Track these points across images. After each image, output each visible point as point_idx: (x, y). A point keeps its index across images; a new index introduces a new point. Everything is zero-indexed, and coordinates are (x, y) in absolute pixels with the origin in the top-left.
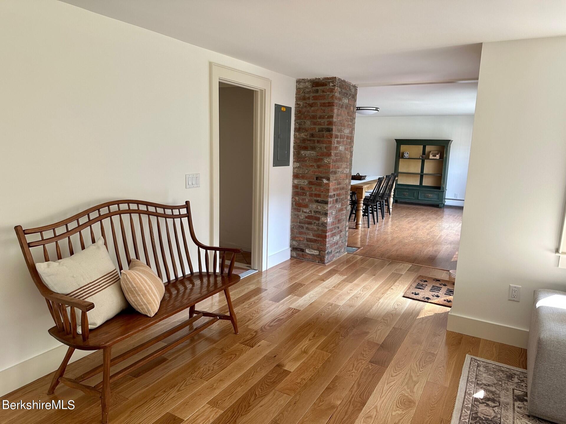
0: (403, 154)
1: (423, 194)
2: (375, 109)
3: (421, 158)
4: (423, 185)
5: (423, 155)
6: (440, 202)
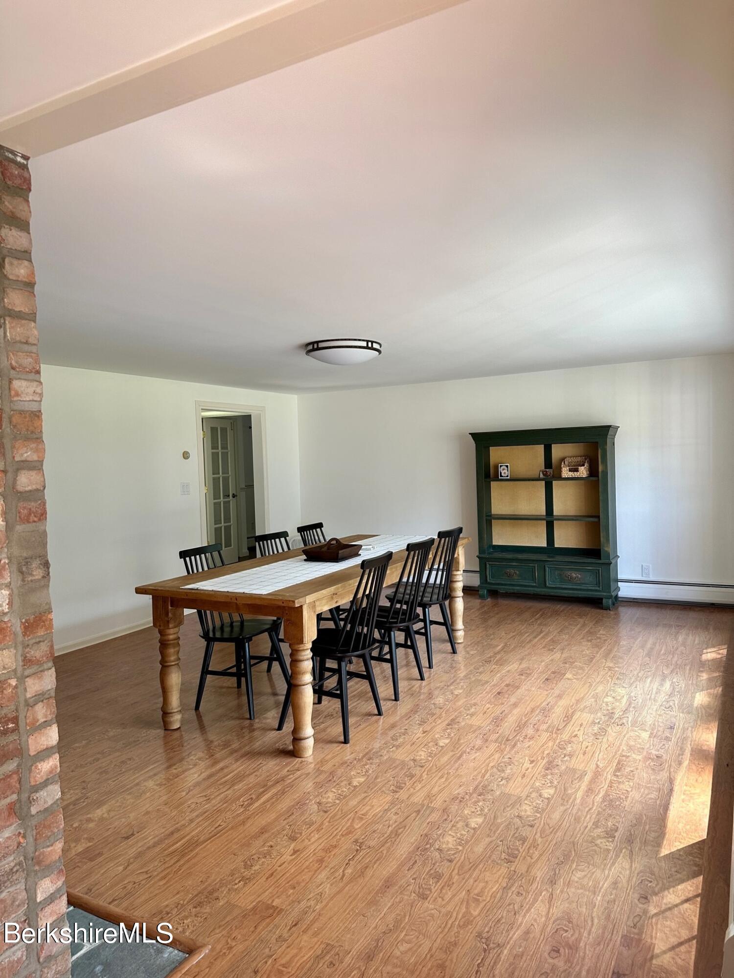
0: (496, 468)
1: (556, 573)
2: (364, 344)
3: (542, 476)
4: (556, 546)
5: (547, 470)
6: (605, 594)
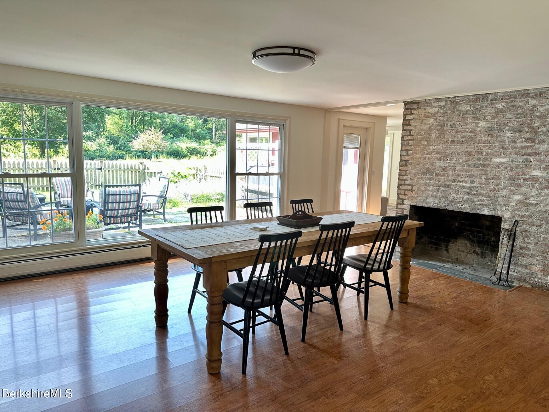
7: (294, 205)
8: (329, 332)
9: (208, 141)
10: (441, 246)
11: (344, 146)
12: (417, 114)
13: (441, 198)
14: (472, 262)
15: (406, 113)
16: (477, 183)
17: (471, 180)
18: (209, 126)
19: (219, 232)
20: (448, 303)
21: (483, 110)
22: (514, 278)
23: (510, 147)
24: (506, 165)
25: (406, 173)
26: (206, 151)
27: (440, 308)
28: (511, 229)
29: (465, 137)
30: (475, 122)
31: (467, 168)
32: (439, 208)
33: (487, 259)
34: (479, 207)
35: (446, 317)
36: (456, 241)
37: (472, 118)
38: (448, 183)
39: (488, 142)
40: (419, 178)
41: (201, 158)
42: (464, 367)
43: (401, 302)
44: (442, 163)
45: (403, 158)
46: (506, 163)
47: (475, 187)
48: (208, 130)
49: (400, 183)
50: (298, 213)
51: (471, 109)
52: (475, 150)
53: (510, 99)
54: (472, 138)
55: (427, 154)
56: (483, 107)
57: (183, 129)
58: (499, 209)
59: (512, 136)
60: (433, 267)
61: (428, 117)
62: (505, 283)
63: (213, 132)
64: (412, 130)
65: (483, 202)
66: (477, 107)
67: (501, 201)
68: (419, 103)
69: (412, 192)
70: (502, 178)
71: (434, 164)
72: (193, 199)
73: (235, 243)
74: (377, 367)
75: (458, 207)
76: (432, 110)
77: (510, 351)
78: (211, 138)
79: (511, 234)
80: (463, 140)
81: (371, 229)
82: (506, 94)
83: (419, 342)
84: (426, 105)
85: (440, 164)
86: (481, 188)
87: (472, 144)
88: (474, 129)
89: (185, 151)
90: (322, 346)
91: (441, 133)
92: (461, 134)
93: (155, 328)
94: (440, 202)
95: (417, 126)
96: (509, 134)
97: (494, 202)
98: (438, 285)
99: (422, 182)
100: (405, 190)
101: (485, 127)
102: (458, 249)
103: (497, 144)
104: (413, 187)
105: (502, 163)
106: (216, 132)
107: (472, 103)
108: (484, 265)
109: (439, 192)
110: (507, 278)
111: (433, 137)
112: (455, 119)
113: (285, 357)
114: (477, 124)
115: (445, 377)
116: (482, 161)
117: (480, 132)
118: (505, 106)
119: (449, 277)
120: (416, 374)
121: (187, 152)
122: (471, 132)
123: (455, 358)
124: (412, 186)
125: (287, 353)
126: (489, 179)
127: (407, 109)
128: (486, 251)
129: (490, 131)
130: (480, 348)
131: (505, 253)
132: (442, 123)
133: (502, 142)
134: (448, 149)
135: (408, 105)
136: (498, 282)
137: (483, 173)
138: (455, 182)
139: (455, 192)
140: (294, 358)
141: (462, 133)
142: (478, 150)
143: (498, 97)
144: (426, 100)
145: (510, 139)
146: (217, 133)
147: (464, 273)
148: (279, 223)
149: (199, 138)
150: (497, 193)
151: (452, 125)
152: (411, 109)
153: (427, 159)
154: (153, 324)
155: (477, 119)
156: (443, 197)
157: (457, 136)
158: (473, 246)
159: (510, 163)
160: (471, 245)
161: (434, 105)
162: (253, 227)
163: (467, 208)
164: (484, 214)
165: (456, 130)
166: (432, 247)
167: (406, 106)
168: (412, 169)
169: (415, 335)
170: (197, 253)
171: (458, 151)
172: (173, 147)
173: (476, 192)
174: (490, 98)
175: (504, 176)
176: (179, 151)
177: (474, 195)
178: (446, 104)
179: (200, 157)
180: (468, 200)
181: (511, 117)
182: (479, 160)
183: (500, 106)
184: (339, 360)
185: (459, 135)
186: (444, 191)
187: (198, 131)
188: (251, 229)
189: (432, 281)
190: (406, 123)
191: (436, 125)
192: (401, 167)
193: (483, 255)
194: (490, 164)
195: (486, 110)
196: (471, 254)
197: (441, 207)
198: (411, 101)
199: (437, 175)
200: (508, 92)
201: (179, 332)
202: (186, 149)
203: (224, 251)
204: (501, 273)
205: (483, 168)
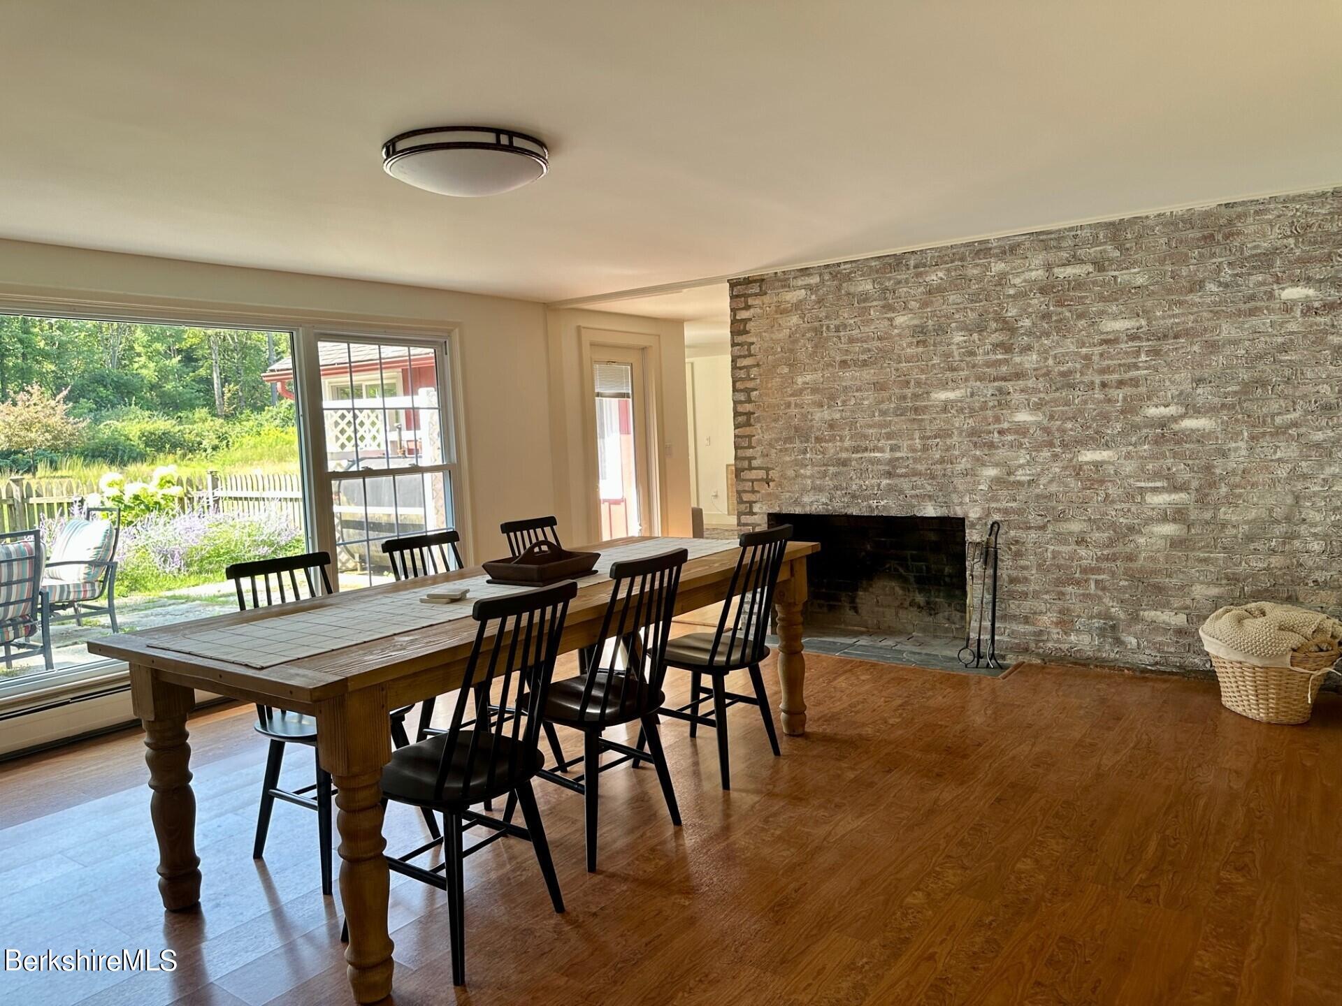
7: (512, 534)
8: (648, 834)
9: (202, 412)
10: (840, 601)
11: (596, 391)
12: (760, 306)
13: (832, 492)
14: (911, 626)
15: (735, 306)
16: (905, 449)
17: (891, 445)
18: (202, 372)
19: (334, 619)
20: (891, 721)
21: (900, 290)
22: (1006, 648)
23: (963, 365)
24: (959, 404)
25: (750, 442)
26: (198, 439)
27: (878, 734)
28: (987, 543)
29: (869, 350)
30: (886, 316)
31: (881, 418)
32: (830, 513)
33: (940, 615)
34: (914, 502)
35: (897, 752)
36: (871, 586)
37: (879, 308)
38: (844, 455)
39: (918, 358)
40: (781, 451)
41: (188, 457)
42: (969, 854)
43: (794, 736)
44: (826, 412)
45: (740, 409)
46: (961, 401)
47: (902, 458)
48: (198, 383)
49: (739, 466)
50: (536, 550)
51: (874, 288)
52: (893, 377)
53: (952, 261)
54: (884, 354)
55: (791, 395)
56: (900, 282)
57: (125, 385)
58: (956, 501)
59: (965, 342)
60: (833, 648)
61: (784, 312)
62: (990, 660)
63: (216, 386)
64: (753, 343)
65: (922, 491)
66: (887, 284)
67: (959, 483)
68: (761, 280)
69: (768, 484)
70: (956, 433)
71: (809, 417)
72: (188, 565)
73: (396, 638)
74: (785, 893)
75: (870, 507)
76: (792, 296)
77: (1047, 801)
78: (210, 404)
79: (987, 552)
80: (865, 357)
81: (717, 568)
82: (944, 252)
83: (858, 817)
84: (777, 284)
85: (821, 416)
86: (915, 460)
87: (885, 365)
88: (886, 333)
89: (136, 442)
90: (641, 872)
91: (816, 346)
92: (859, 344)
93: (164, 917)
94: (831, 500)
95: (764, 334)
96: (958, 338)
97: (945, 488)
98: (856, 685)
99: (788, 459)
100: (753, 481)
101: (908, 327)
102: (878, 602)
103: (936, 360)
104: (770, 472)
105: (952, 401)
106: (223, 386)
107: (877, 276)
108: (935, 629)
109: (827, 478)
110: (994, 650)
111: (802, 356)
112: (844, 312)
113: (557, 918)
114: (891, 320)
115: (936, 883)
116: (909, 400)
117: (898, 338)
118: (943, 277)
119: (874, 665)
120: (874, 891)
121: (142, 446)
122: (879, 339)
123: (945, 838)
124: (768, 470)
125: (559, 907)
126: (929, 438)
127: (737, 296)
128: (937, 600)
129: (920, 333)
130: (987, 805)
131: (981, 596)
132: (817, 324)
133: (947, 355)
134: (835, 381)
135: (739, 287)
136: (975, 663)
137: (916, 427)
138: (858, 452)
139: (861, 475)
140: (581, 916)
141: (862, 342)
142: (899, 376)
143: (929, 259)
144: (776, 273)
145: (962, 348)
146: (226, 390)
147: (901, 652)
148: (490, 578)
149: (172, 405)
150: (948, 466)
151: (839, 326)
152: (746, 296)
153: (793, 406)
154: (157, 908)
155: (890, 310)
156: (836, 488)
157: (850, 350)
158: (909, 591)
159: (968, 400)
160: (903, 588)
161: (794, 283)
162: (428, 596)
163: (890, 506)
164: (927, 515)
165: (849, 338)
166: (820, 606)
167: (735, 290)
168: (763, 432)
169: (845, 805)
170: (298, 675)
171: (858, 383)
172: (101, 435)
173: (904, 470)
174: (912, 263)
175: (957, 428)
176: (119, 443)
177: (901, 476)
178: (822, 281)
179: (184, 455)
180: (890, 489)
181: (959, 301)
182: (904, 398)
183: (935, 278)
184: (691, 896)
185: (856, 347)
186: (836, 475)
187: (169, 387)
188: (422, 601)
189: (843, 677)
190: (738, 328)
191: (804, 328)
192: (738, 428)
193: (931, 609)
194: (927, 406)
195: (908, 289)
196: (906, 609)
197: (835, 511)
198: (745, 278)
199: (818, 440)
200: (947, 247)
201: (242, 914)
202: (140, 438)
203: (375, 660)
204: (979, 640)
205: (914, 417)
